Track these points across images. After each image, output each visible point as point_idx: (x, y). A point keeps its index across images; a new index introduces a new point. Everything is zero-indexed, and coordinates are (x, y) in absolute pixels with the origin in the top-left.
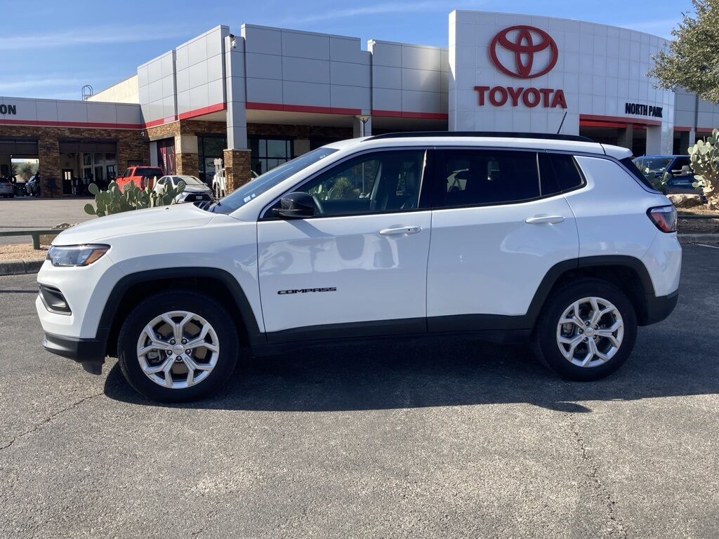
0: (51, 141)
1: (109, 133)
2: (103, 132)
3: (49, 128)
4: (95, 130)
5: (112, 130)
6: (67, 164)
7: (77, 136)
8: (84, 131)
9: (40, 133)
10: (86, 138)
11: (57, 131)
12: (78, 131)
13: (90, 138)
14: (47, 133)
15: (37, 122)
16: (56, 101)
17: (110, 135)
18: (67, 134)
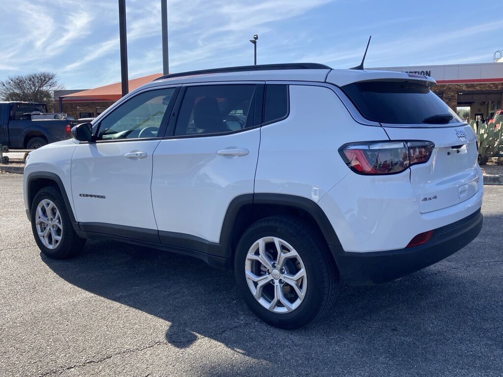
0: (452, 94)
1: (496, 86)
2: (492, 85)
3: (452, 85)
4: (485, 84)
5: (499, 83)
6: (479, 110)
7: (471, 89)
8: (477, 85)
9: (445, 89)
10: (479, 90)
11: (457, 87)
12: (472, 86)
13: (481, 91)
14: (449, 89)
15: (444, 82)
16: (459, 65)
17: (497, 88)
18: (464, 88)
